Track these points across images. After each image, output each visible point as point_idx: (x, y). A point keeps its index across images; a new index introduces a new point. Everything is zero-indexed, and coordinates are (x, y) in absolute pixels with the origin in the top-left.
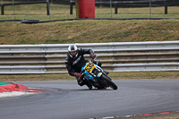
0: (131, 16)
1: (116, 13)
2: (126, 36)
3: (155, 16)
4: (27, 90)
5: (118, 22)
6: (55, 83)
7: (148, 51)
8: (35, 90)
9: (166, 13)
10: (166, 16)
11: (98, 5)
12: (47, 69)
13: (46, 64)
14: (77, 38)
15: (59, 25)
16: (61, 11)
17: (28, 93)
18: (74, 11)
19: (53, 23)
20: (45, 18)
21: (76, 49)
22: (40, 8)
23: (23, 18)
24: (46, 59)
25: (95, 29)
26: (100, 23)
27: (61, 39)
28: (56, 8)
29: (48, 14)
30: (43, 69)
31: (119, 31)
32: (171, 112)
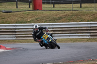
0: (62, 9)
1: (54, 7)
2: (59, 19)
3: (75, 9)
4: (6, 48)
5: (55, 12)
6: (21, 45)
7: (71, 28)
8: (10, 49)
9: (81, 7)
10: (81, 9)
11: (44, 3)
12: (17, 37)
13: (16, 35)
14: (33, 20)
15: (23, 13)
16: (24, 6)
17: (6, 50)
18: (31, 6)
19: (20, 13)
20: (15, 10)
21: (38, 27)
22: (13, 5)
23: (3, 10)
24: (16, 32)
25: (42, 16)
26: (45, 12)
27: (24, 21)
28: (21, 4)
29: (17, 7)
30: (14, 37)
31: (55, 17)
32: (84, 61)
